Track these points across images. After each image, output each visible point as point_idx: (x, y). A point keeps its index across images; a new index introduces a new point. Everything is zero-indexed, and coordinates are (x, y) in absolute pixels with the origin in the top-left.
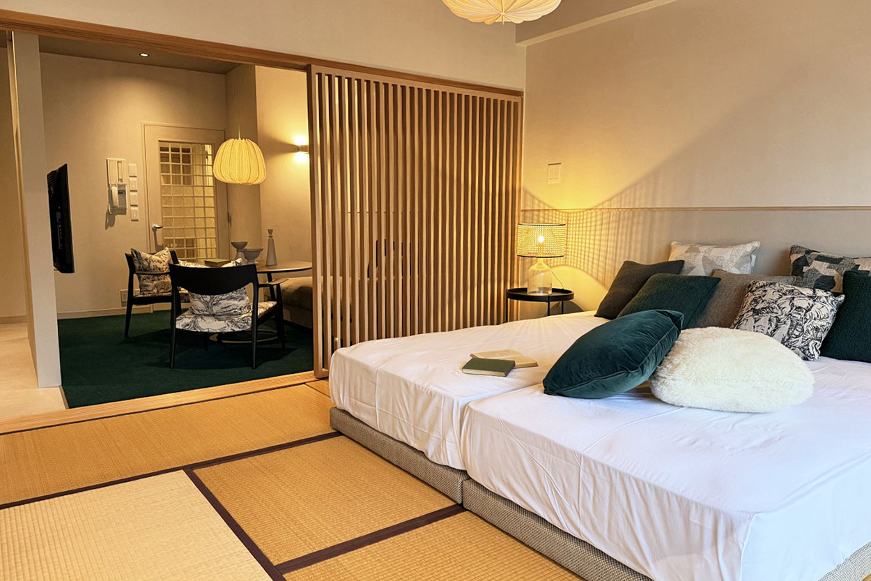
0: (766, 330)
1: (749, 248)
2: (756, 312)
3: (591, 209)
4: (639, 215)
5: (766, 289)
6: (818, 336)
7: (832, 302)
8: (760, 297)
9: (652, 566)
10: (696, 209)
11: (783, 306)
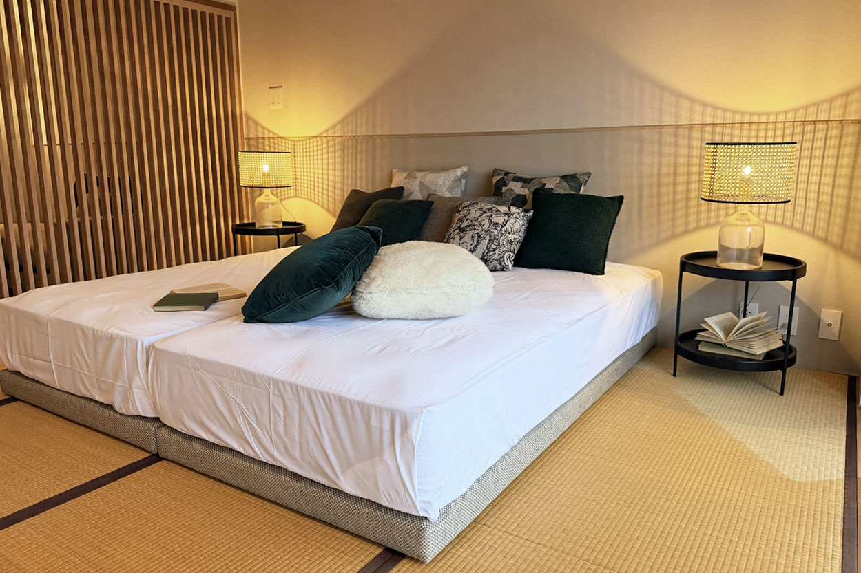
0: (469, 245)
1: (459, 172)
2: (461, 230)
3: (316, 137)
4: (362, 143)
5: (470, 208)
6: (512, 248)
7: (523, 217)
8: (465, 216)
9: (341, 478)
10: (412, 136)
11: (483, 223)
